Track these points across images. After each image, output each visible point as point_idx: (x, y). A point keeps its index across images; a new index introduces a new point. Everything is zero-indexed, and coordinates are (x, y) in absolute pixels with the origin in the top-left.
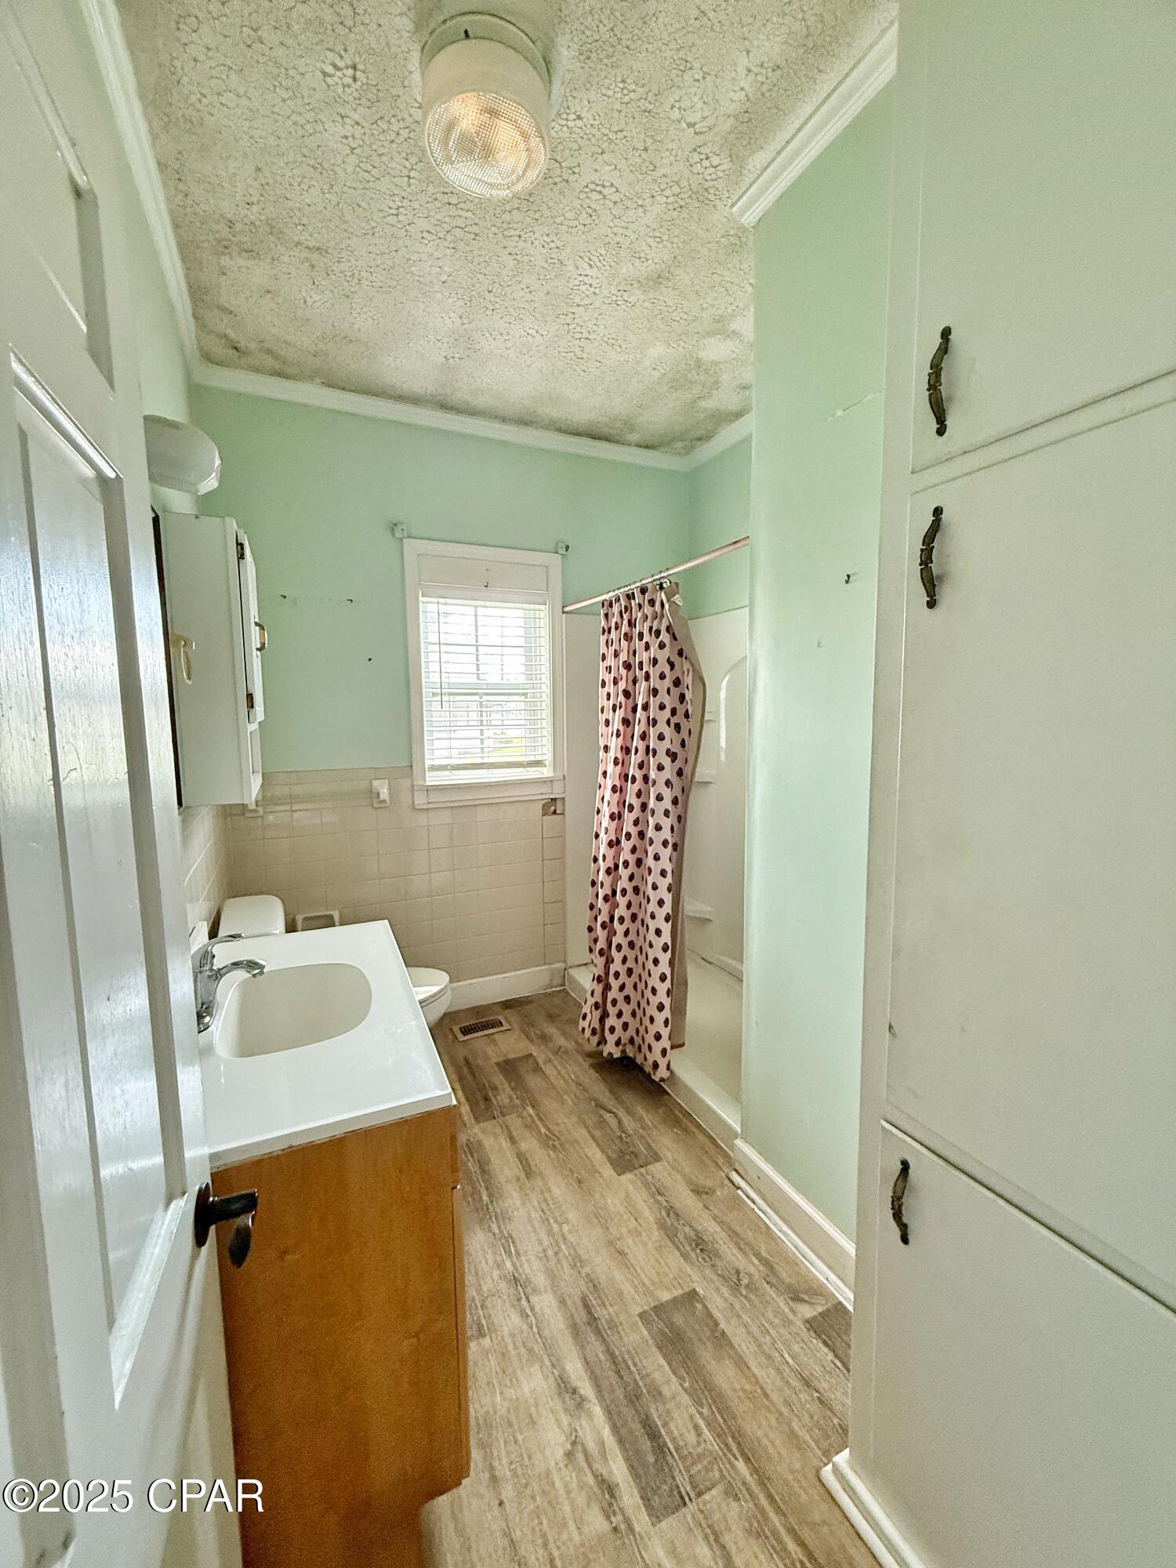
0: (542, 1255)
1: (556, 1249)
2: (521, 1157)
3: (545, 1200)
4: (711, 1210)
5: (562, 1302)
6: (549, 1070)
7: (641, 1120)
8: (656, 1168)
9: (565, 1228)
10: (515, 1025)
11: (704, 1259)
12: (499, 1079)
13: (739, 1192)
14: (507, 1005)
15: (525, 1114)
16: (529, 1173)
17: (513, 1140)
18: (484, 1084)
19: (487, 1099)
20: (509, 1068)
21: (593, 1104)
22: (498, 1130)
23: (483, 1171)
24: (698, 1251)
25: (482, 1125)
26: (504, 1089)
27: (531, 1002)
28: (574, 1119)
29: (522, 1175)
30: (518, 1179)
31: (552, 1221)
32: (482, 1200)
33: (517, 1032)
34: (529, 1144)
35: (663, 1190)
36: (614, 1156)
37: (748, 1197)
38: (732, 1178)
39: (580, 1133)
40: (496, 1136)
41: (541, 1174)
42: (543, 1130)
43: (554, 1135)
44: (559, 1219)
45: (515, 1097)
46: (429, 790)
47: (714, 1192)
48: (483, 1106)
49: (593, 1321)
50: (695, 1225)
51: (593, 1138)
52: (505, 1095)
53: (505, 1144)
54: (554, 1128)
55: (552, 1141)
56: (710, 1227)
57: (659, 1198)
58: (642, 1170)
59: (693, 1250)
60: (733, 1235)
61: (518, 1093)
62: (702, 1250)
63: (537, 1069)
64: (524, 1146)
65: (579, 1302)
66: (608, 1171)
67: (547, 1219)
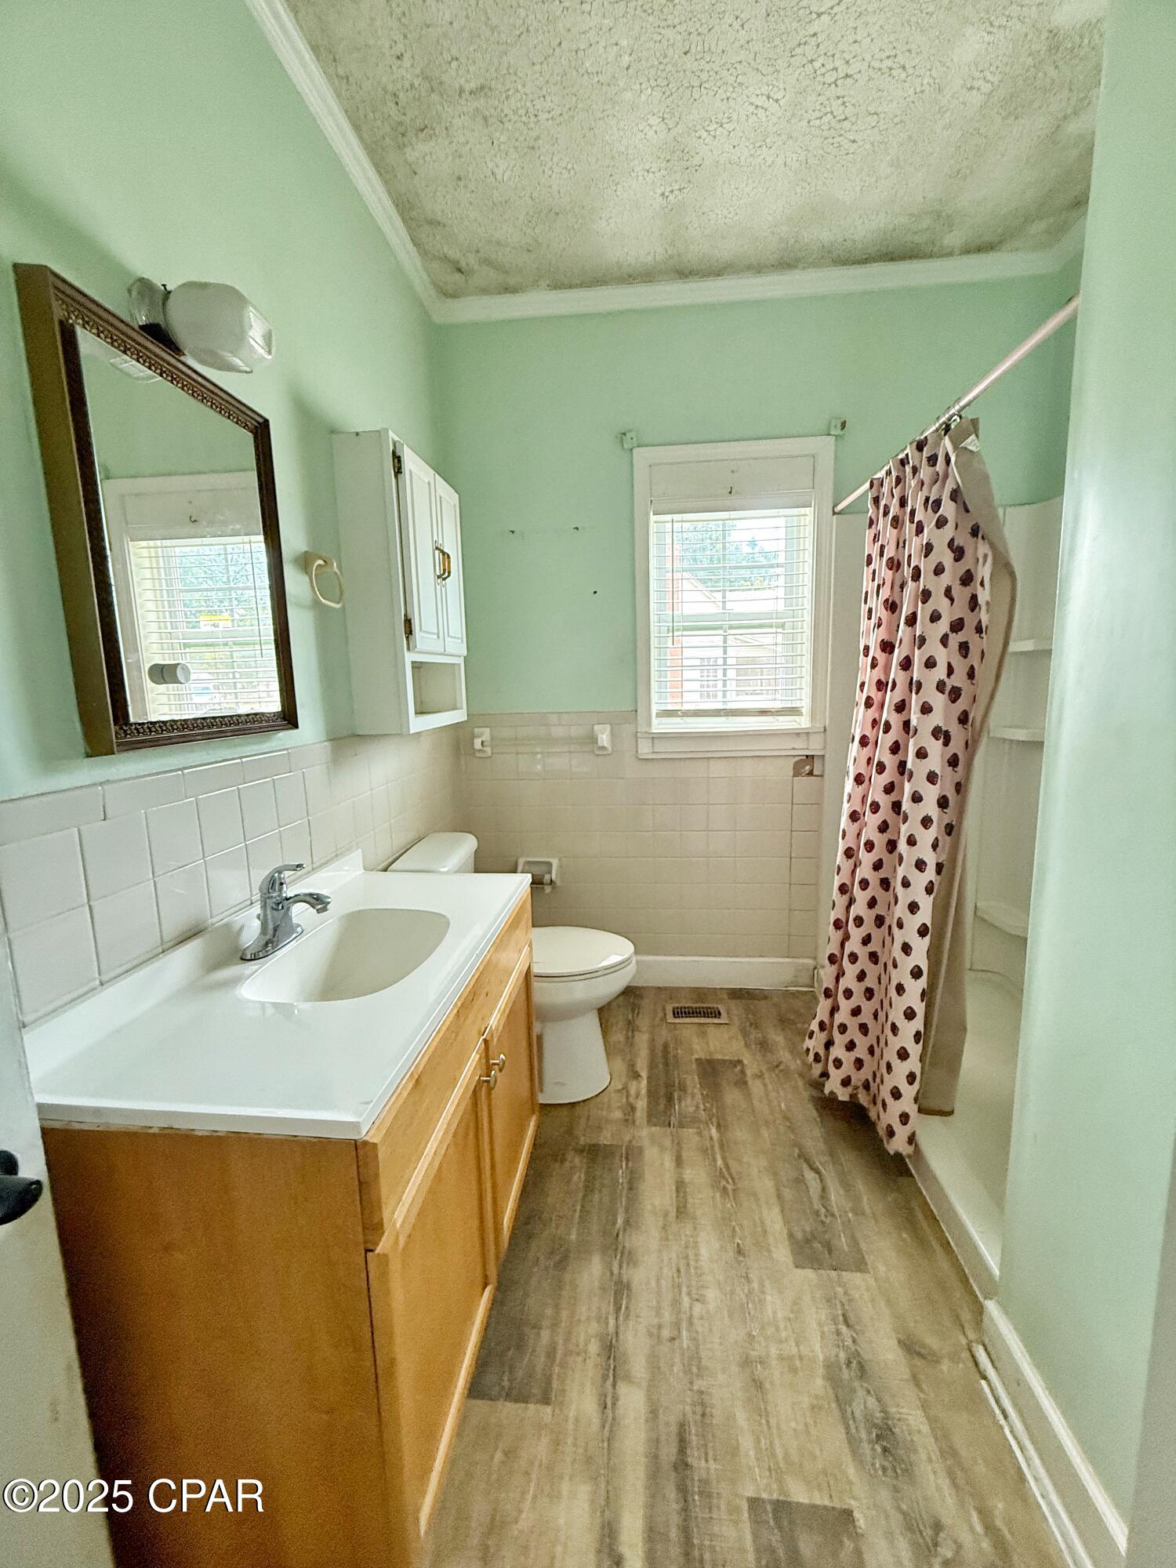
0: (655, 1331)
1: (676, 1333)
2: (680, 1186)
3: (687, 1257)
4: (922, 1390)
5: (654, 1413)
6: (756, 1087)
7: (857, 1199)
8: (855, 1279)
9: (698, 1307)
10: (736, 1019)
11: (884, 1469)
12: (693, 1081)
13: (983, 1382)
14: (737, 994)
15: (705, 1133)
16: (682, 1211)
17: (679, 1161)
18: (674, 1082)
19: (670, 1099)
20: (711, 1070)
21: (797, 1151)
22: (668, 1142)
23: (631, 1189)
24: (879, 1449)
25: (654, 1129)
26: (693, 1096)
27: (766, 998)
28: (764, 1163)
29: (673, 1213)
30: (666, 1215)
31: (684, 1289)
32: (614, 1223)
33: (734, 1030)
34: (697, 1174)
35: (852, 1320)
36: (799, 1236)
37: (997, 1401)
38: (977, 1355)
39: (765, 1185)
40: (662, 1148)
41: (694, 1218)
42: (720, 1162)
43: (730, 1174)
44: (694, 1292)
45: (702, 1107)
46: (655, 738)
47: (938, 1362)
48: (662, 1107)
49: (682, 1465)
50: (887, 1398)
51: (779, 1196)
52: (691, 1103)
53: (669, 1162)
54: (732, 1164)
55: (726, 1183)
56: (912, 1419)
57: (844, 1329)
58: (833, 1274)
59: (870, 1442)
60: (949, 1452)
61: (707, 1105)
62: (885, 1450)
63: (742, 1083)
64: (688, 1174)
65: (674, 1429)
66: (782, 1253)
67: (679, 1286)
